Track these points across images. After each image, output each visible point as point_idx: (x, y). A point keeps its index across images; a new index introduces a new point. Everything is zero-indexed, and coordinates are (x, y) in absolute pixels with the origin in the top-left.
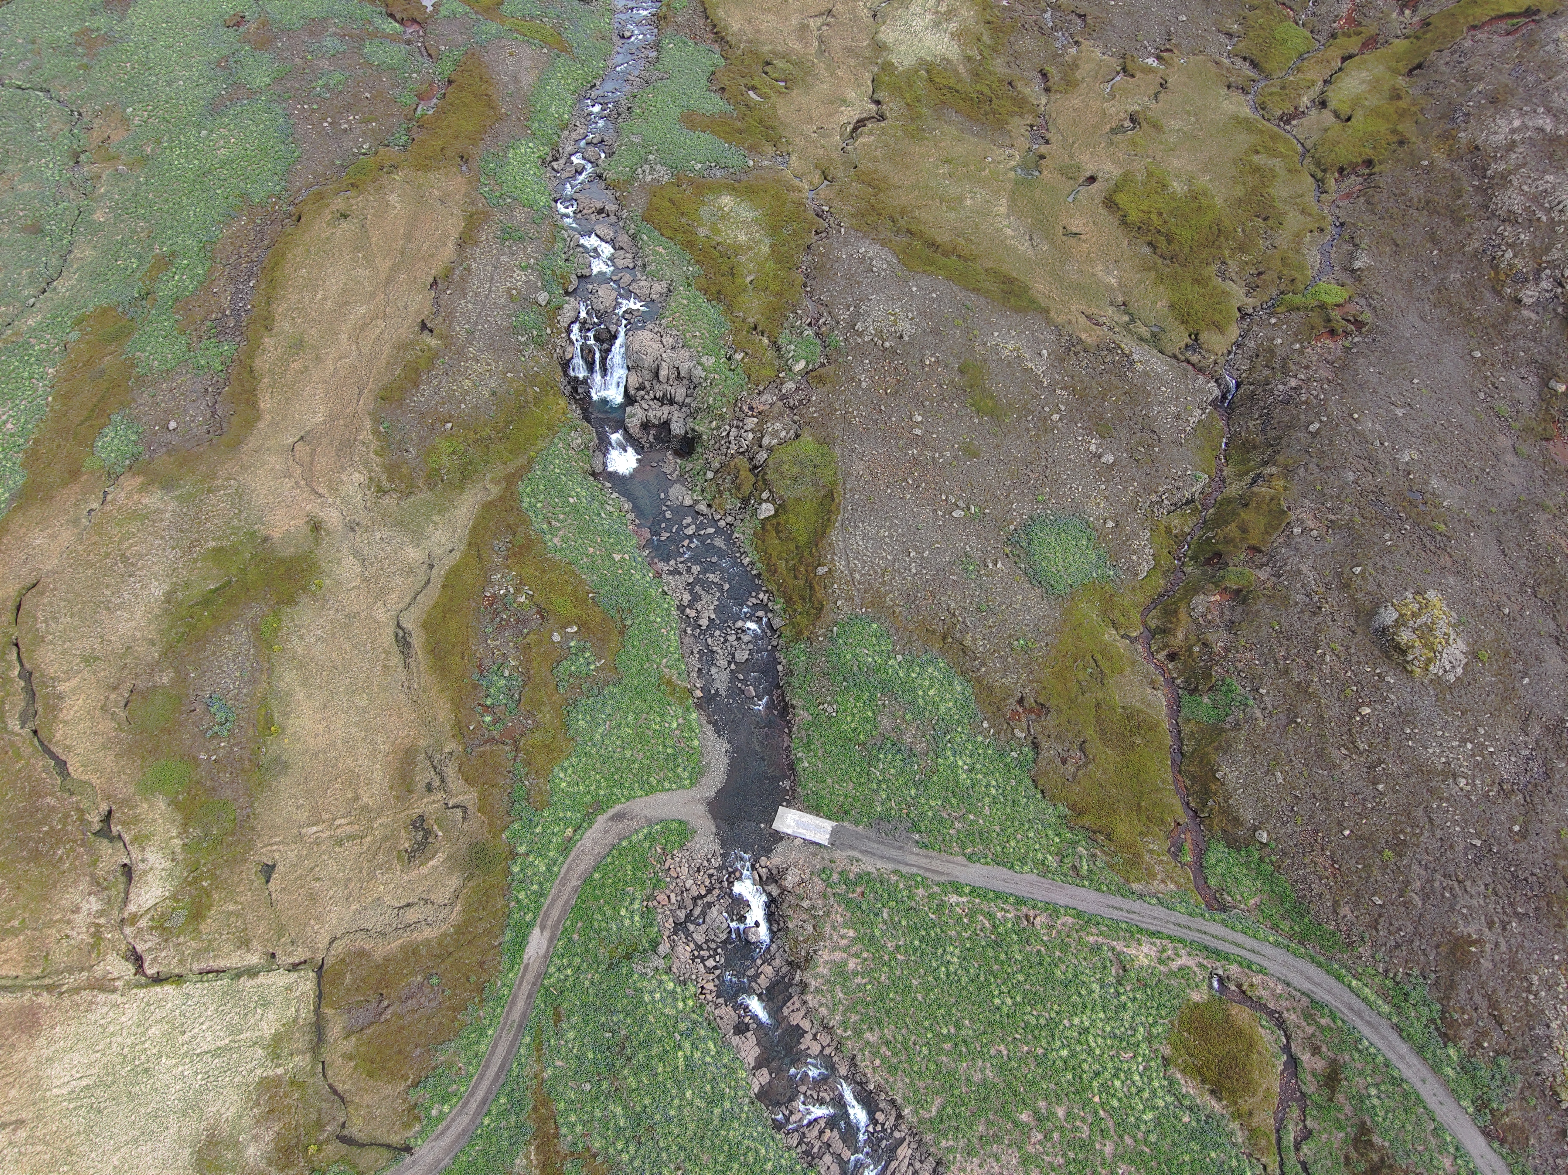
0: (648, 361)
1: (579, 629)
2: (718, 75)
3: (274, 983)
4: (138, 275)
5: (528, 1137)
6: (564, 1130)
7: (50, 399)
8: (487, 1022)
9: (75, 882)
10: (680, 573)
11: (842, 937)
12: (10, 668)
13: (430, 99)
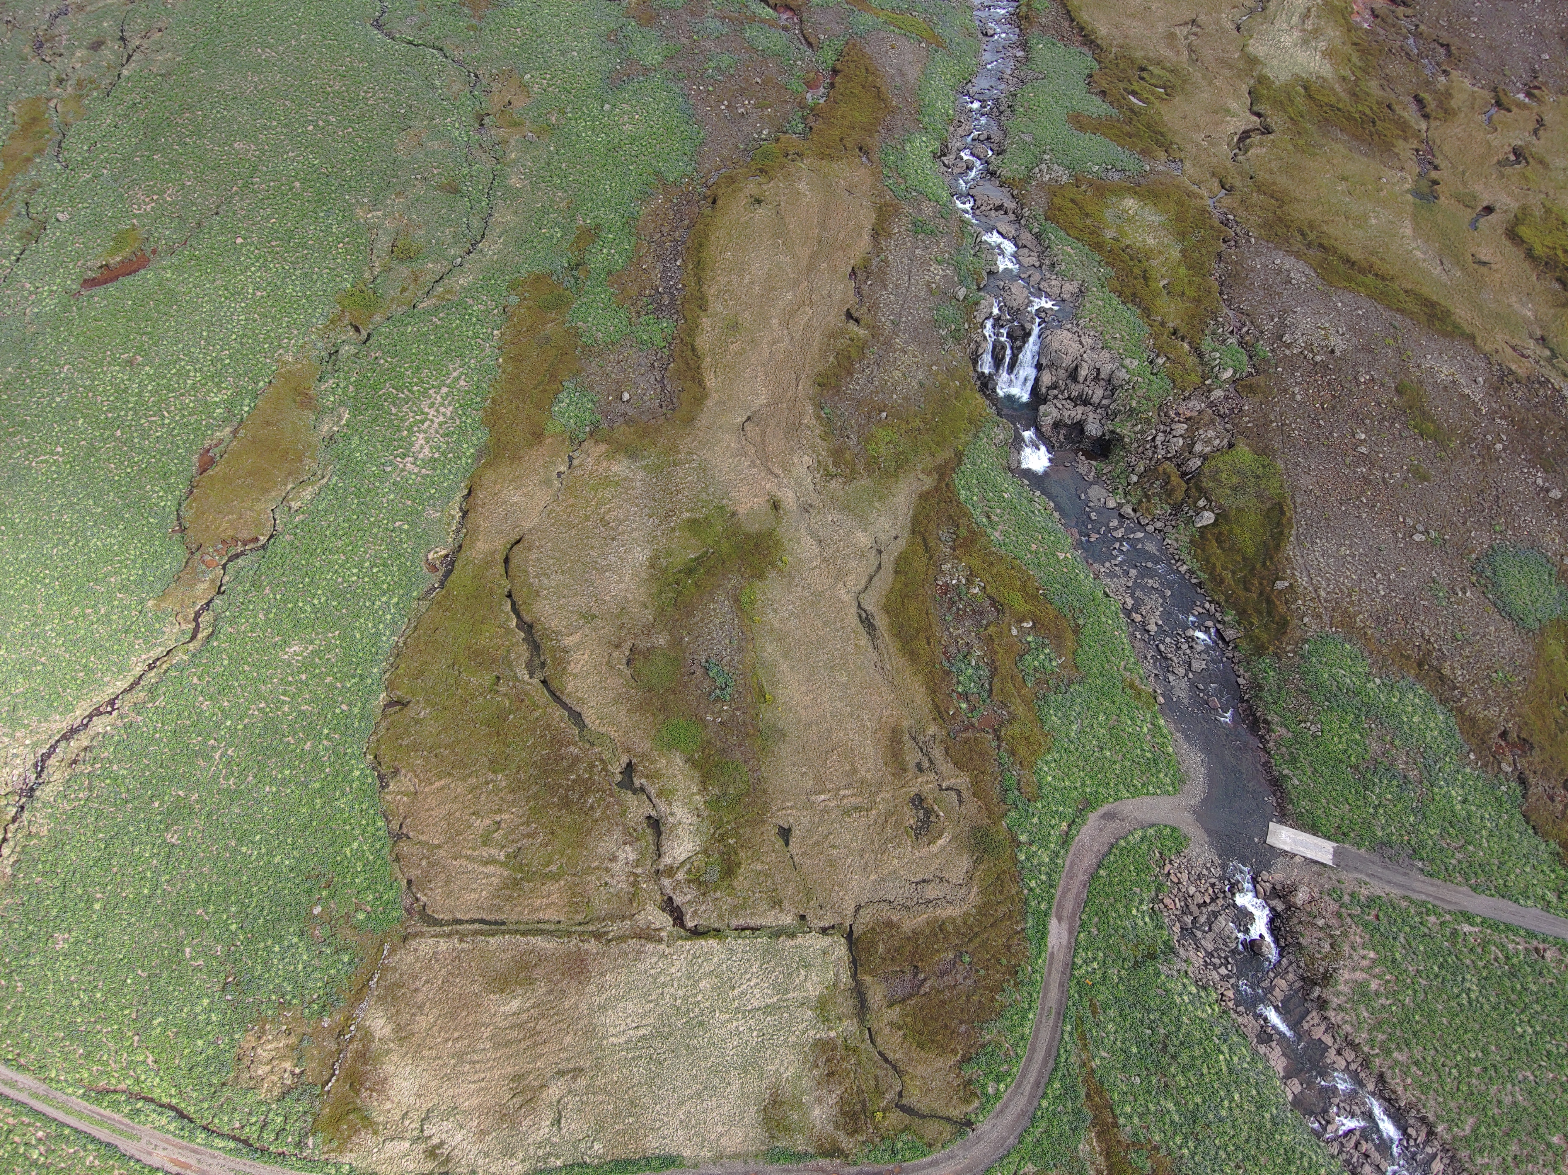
0: (1067, 361)
1: (1034, 624)
2: (1096, 78)
3: (811, 946)
4: (565, 245)
5: (1088, 1123)
6: (1122, 1121)
7: (501, 360)
8: (1026, 1006)
9: (608, 830)
10: (1116, 576)
11: (1364, 958)
12: (508, 619)
13: (817, 87)
